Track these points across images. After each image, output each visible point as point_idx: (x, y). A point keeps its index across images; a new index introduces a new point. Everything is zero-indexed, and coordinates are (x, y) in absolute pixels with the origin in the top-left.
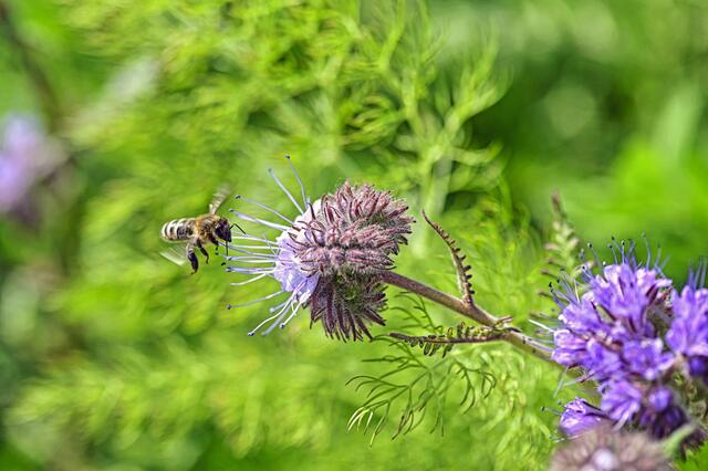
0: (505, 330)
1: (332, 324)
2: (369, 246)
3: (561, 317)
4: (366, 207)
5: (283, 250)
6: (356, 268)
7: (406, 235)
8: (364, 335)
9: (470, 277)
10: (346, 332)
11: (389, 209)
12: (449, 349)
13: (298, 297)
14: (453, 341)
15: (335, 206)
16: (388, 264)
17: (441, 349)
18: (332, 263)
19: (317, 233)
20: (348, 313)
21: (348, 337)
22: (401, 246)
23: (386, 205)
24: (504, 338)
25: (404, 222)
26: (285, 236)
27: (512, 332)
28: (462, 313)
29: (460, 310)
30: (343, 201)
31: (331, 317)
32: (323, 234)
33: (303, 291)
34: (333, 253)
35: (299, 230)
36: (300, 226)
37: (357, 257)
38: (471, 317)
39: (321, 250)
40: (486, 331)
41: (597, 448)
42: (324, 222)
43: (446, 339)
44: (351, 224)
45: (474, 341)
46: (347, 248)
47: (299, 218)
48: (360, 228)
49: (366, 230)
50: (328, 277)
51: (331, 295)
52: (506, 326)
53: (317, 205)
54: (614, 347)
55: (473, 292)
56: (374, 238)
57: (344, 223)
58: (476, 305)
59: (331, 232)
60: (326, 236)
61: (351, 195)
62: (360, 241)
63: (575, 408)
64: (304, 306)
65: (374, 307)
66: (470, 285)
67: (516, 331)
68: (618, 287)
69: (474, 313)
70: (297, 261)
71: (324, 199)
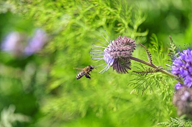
0: (160, 69)
1: (119, 70)
2: (127, 50)
3: (173, 63)
4: (125, 41)
5: (106, 53)
6: (123, 56)
7: (135, 48)
8: (126, 72)
9: (151, 57)
10: (122, 72)
11: (131, 42)
12: (147, 74)
13: (110, 64)
14: (148, 72)
15: (117, 42)
16: (131, 55)
17: (145, 74)
18: (118, 55)
19: (114, 48)
20: (122, 67)
21: (122, 73)
22: (134, 50)
23: (130, 40)
24: (160, 71)
25: (134, 44)
26: (106, 49)
27: (162, 69)
28: (149, 66)
29: (149, 65)
30: (119, 40)
31: (118, 68)
32: (115, 48)
33: (111, 62)
34: (118, 53)
35: (109, 48)
36: (109, 47)
37: (124, 53)
38: (152, 66)
39: (115, 52)
40: (155, 69)
41: (185, 91)
42: (115, 46)
43: (146, 72)
44: (121, 46)
45: (153, 72)
46: (121, 51)
47: (109, 45)
48: (124, 46)
49: (125, 47)
50: (117, 59)
51: (118, 63)
52: (160, 68)
53: (113, 42)
54: (187, 69)
55: (152, 60)
56: (128, 49)
57: (120, 46)
58: (153, 63)
59: (117, 48)
60: (116, 49)
61: (121, 39)
62: (124, 49)
63: (178, 85)
64: (111, 66)
65: (128, 65)
66: (151, 59)
67: (163, 69)
68: (187, 55)
69: (152, 65)
70: (109, 55)
71: (115, 40)
